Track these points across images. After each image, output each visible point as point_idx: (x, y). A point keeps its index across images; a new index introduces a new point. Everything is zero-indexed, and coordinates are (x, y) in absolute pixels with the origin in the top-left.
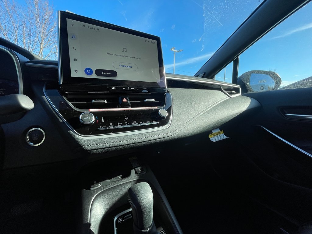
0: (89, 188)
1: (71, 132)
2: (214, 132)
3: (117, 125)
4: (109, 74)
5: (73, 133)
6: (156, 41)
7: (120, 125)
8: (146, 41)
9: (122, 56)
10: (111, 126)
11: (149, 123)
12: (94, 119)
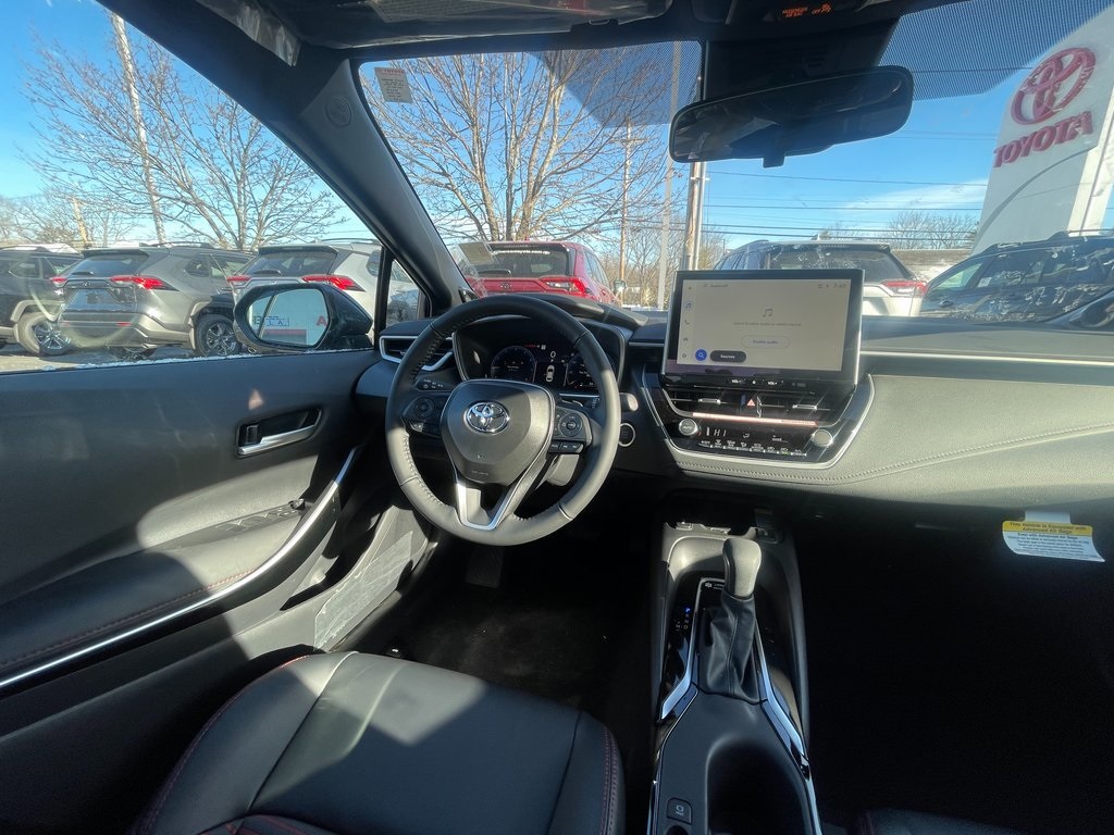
0: (674, 526)
1: (667, 440)
2: (1030, 518)
3: (727, 445)
4: (732, 357)
5: (669, 442)
6: (848, 282)
7: (731, 444)
8: (820, 287)
9: (761, 324)
11: (784, 451)
12: (696, 430)
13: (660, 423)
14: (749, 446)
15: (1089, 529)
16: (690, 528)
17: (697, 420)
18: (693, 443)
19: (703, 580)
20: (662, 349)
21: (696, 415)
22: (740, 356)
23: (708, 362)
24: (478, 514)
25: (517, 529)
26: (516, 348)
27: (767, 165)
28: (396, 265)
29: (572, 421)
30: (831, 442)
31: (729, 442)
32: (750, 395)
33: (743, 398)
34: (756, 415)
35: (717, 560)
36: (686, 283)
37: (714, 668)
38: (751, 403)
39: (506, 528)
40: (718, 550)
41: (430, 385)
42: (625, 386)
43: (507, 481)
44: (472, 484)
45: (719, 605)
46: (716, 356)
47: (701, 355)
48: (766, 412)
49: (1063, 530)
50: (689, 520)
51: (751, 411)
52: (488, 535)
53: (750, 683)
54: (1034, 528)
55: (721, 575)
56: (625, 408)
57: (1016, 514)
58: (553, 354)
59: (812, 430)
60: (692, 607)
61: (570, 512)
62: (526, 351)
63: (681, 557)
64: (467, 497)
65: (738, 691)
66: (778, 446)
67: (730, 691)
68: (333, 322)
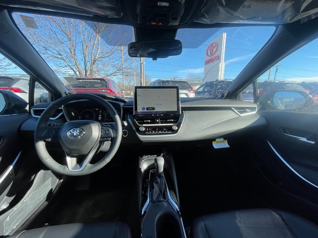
0: (142, 157)
1: (137, 133)
2: (217, 140)
5: (137, 134)
6: (176, 89)
9: (158, 100)
10: (150, 132)
11: (166, 132)
12: (144, 129)
13: (134, 128)
14: (158, 132)
15: (227, 140)
16: (146, 157)
17: (144, 127)
18: (143, 133)
19: (151, 171)
20: (133, 108)
21: (144, 125)
22: (154, 109)
23: (146, 111)
24: (76, 166)
25: (91, 168)
26: (88, 110)
27: (153, 60)
28: (37, 83)
29: (107, 131)
30: (177, 128)
31: (153, 131)
32: (157, 118)
33: (156, 119)
34: (159, 124)
35: (154, 164)
36: (138, 89)
37: (155, 195)
38: (158, 121)
39: (87, 168)
40: (153, 162)
41: (54, 125)
42: (123, 119)
43: (86, 153)
44: (72, 156)
45: (155, 177)
46: (147, 109)
47: (143, 109)
48: (162, 123)
49: (223, 142)
50: (146, 155)
51: (158, 123)
52: (80, 172)
53: (165, 196)
54: (218, 142)
55: (155, 168)
56: (123, 125)
57: (214, 140)
58: (100, 111)
59: (172, 126)
60: (148, 180)
61: (108, 159)
62: (91, 111)
63: (144, 166)
64: (71, 161)
65: (162, 199)
66: (165, 131)
67: (160, 200)
68: (8, 104)
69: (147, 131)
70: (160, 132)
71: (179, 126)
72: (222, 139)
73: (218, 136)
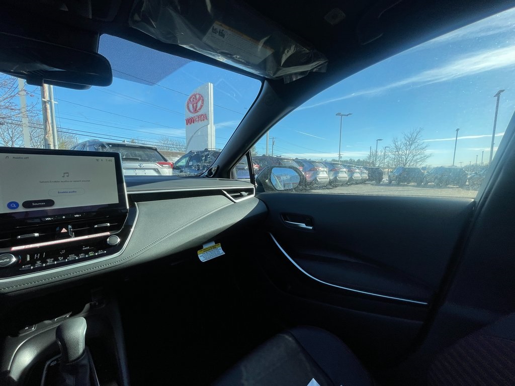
2: (205, 247)
4: (42, 204)
6: (113, 159)
7: (50, 261)
8: (98, 160)
9: (62, 182)
10: (39, 263)
11: (91, 254)
12: (14, 260)
14: (65, 259)
15: (220, 244)
17: (16, 253)
18: (12, 271)
21: (14, 249)
22: (50, 203)
23: (21, 209)
30: (119, 240)
32: (63, 225)
33: (58, 229)
34: (69, 237)
38: (64, 230)
47: (13, 205)
48: (78, 234)
54: (206, 250)
57: (200, 247)
59: (107, 237)
66: (87, 252)
69: (28, 263)
70: (72, 257)
71: (124, 236)
72: (213, 244)
73: (204, 241)
